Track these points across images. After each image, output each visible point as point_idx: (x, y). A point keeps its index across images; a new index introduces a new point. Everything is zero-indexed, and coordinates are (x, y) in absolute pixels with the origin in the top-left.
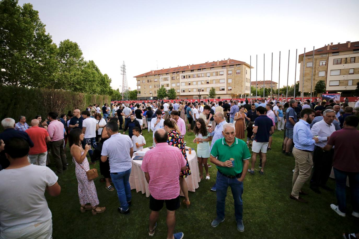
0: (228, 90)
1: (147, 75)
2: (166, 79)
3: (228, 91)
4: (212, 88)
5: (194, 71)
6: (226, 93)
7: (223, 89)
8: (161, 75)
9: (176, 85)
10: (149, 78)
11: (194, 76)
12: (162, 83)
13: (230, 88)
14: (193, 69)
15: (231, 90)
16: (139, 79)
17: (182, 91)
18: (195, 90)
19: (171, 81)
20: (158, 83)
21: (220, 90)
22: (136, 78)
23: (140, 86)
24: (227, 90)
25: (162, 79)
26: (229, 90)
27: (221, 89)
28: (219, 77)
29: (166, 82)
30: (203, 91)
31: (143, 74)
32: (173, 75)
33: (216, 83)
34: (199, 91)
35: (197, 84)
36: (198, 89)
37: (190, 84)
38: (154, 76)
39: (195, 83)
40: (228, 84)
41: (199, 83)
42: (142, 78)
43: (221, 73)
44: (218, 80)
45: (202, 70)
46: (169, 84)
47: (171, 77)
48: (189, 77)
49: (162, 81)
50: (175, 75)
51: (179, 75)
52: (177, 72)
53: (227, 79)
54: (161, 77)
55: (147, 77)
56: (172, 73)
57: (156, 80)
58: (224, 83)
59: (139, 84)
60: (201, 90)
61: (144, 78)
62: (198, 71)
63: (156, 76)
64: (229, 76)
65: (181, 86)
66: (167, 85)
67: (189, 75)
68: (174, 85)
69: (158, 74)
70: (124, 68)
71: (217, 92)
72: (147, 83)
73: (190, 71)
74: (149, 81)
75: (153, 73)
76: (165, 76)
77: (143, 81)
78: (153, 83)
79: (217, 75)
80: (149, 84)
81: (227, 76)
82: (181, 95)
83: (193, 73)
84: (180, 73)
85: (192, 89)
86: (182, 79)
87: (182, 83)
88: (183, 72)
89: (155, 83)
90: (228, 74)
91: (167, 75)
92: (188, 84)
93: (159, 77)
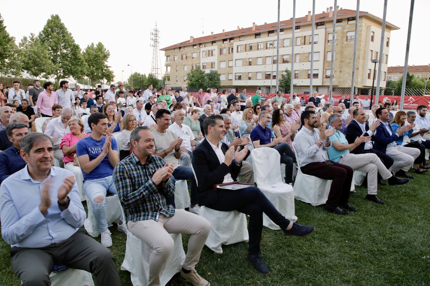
0: (326, 77)
1: (180, 47)
2: (210, 53)
3: (325, 80)
4: (287, 71)
5: (262, 35)
6: (321, 85)
7: (316, 76)
8: (203, 45)
9: (226, 65)
10: (184, 51)
11: (259, 45)
12: (205, 60)
13: (328, 73)
14: (258, 32)
15: (332, 76)
16: (169, 52)
17: (237, 77)
18: (259, 76)
19: (218, 57)
20: (199, 61)
21: (309, 77)
22: (164, 51)
23: (170, 67)
24: (324, 76)
25: (204, 53)
26: (329, 77)
27: (311, 75)
28: (308, 48)
29: (211, 59)
30: (274, 77)
31: (176, 45)
32: (223, 46)
33: (301, 61)
35: (264, 63)
36: (267, 73)
37: (250, 64)
38: (191, 48)
39: (260, 61)
40: (326, 64)
41: (269, 61)
42: (173, 51)
43: (313, 39)
44: (306, 55)
46: (214, 63)
47: (218, 48)
48: (251, 48)
49: (204, 56)
50: (226, 45)
51: (232, 44)
52: (231, 39)
53: (326, 53)
54: (203, 49)
55: (181, 50)
56: (222, 42)
57: (195, 55)
58: (319, 61)
59: (169, 62)
60: (272, 77)
61: (176, 50)
62: (268, 36)
63: (195, 47)
64: (329, 46)
65: (235, 66)
66: (212, 64)
67: (251, 45)
68: (223, 65)
69: (198, 43)
70: (156, 34)
71: (301, 80)
72: (180, 60)
73: (254, 36)
74: (184, 57)
75: (192, 41)
76: (210, 47)
77: (174, 58)
78: (190, 61)
79: (304, 43)
80: (184, 63)
81: (326, 47)
82: (234, 84)
83: (258, 40)
84: (235, 40)
85: (254, 72)
86: (238, 52)
87: (237, 61)
88: (241, 39)
89: (192, 61)
90: (327, 41)
91: (214, 44)
92: (248, 63)
93: (200, 50)
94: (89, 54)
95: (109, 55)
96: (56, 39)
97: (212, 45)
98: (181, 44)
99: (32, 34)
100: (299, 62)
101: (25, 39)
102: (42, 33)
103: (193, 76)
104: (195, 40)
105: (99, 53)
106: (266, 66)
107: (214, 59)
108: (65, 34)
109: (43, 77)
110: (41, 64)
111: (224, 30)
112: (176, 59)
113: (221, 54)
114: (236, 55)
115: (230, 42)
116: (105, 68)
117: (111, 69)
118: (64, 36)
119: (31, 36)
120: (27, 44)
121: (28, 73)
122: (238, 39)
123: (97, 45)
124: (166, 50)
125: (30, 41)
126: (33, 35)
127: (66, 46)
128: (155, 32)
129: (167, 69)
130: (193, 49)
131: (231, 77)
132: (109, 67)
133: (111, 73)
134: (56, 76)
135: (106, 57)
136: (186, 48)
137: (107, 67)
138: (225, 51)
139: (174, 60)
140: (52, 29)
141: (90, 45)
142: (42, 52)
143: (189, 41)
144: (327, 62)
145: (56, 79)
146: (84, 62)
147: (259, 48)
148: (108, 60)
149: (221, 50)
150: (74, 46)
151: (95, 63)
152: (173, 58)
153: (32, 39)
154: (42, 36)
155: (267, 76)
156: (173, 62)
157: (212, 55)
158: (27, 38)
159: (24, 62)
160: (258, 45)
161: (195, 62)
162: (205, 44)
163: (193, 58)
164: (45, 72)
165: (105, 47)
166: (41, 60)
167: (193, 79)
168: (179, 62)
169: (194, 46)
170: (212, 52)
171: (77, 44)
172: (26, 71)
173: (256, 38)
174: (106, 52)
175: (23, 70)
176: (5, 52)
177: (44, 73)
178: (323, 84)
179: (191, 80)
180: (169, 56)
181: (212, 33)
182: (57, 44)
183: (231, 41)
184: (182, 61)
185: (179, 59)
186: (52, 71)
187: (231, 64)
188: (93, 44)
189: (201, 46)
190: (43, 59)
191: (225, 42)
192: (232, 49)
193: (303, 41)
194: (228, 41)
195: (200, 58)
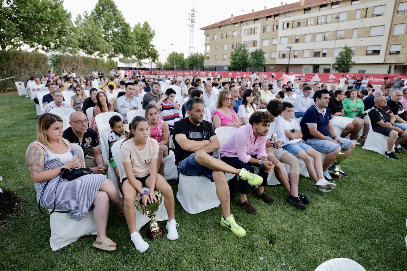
0: (390, 54)
1: (220, 26)
2: (252, 31)
3: (388, 56)
4: (346, 48)
5: (312, 10)
6: (382, 62)
7: (377, 52)
8: (245, 23)
9: (269, 43)
10: (224, 30)
11: (309, 21)
12: (246, 39)
13: (394, 49)
14: (308, 6)
15: (398, 53)
16: (209, 32)
17: (281, 56)
18: (307, 54)
19: (261, 34)
20: (239, 40)
21: (367, 54)
22: (204, 31)
23: (209, 46)
24: (388, 52)
25: (246, 31)
26: (393, 54)
27: (371, 52)
28: (369, 22)
29: (253, 38)
30: (324, 55)
31: (215, 24)
32: (267, 23)
33: (359, 36)
34: (316, 54)
35: (313, 40)
36: (315, 51)
37: (297, 41)
38: (232, 26)
39: (308, 38)
40: (392, 39)
41: (319, 37)
42: (212, 30)
43: (377, 11)
44: (366, 30)
45: (329, 6)
46: (257, 42)
47: (261, 25)
48: (299, 24)
49: (245, 34)
50: (271, 22)
51: (278, 21)
52: (276, 16)
53: (393, 26)
54: (245, 27)
55: (221, 28)
56: (266, 19)
57: (235, 34)
58: (383, 35)
59: (208, 42)
60: (321, 54)
61: (216, 29)
62: (320, 10)
63: (236, 25)
64: (399, 17)
65: (280, 44)
66: (254, 42)
67: (299, 21)
68: (266, 43)
69: (240, 21)
70: (193, 14)
71: (357, 57)
72: (220, 39)
73: (303, 11)
74: (224, 35)
75: (232, 20)
76: (252, 25)
77: (214, 37)
78: (230, 40)
79: (365, 16)
80: (224, 42)
81: (394, 19)
82: (277, 63)
83: (308, 15)
84: (280, 16)
85: (301, 50)
86: (283, 29)
87: (282, 39)
88: (287, 15)
89: (233, 39)
90: (396, 12)
91: (256, 22)
92: (295, 40)
93: (242, 28)
94: (136, 33)
95: (154, 34)
96: (109, 17)
97: (255, 22)
98: (222, 22)
99: (85, 12)
100: (356, 37)
101: (80, 17)
102: (94, 11)
103: (236, 55)
104: (235, 18)
105: (146, 32)
106: (315, 43)
107: (256, 37)
108: (116, 12)
109: (98, 55)
110: (96, 42)
111: (265, 7)
112: (215, 38)
113: (264, 32)
114: (281, 32)
115: (274, 19)
116: (151, 47)
117: (156, 48)
118: (115, 15)
119: (85, 14)
120: (81, 23)
121: (83, 51)
122: (284, 15)
123: (143, 25)
124: (205, 29)
125: (84, 19)
126: (87, 13)
127: (118, 24)
128: (192, 12)
129: (206, 47)
130: (234, 28)
131: (273, 55)
132: (154, 46)
133: (156, 52)
134: (108, 55)
135: (151, 36)
136: (226, 27)
137: (152, 46)
138: (269, 29)
139: (214, 39)
140: (103, 7)
141: (137, 24)
142: (97, 30)
143: (230, 19)
144: (393, 36)
145: (108, 57)
146: (135, 41)
147: (309, 23)
148: (154, 39)
149: (264, 28)
150: (125, 24)
151: (142, 42)
152: (212, 37)
153: (86, 17)
154: (94, 14)
155: (315, 54)
156: (213, 41)
157: (254, 33)
158: (81, 16)
159: (79, 40)
160: (307, 21)
161: (235, 41)
162: (248, 22)
163: (233, 37)
164: (100, 50)
165: (150, 26)
166: (96, 38)
167: (237, 58)
168: (219, 41)
169: (234, 24)
170: (254, 29)
171: (127, 23)
172: (81, 50)
173: (304, 13)
174: (152, 32)
175: (79, 48)
176: (63, 29)
177: (98, 52)
178: (384, 61)
179: (235, 59)
180: (209, 35)
181: (253, 10)
182: (108, 22)
183: (276, 18)
184: (222, 40)
185: (218, 37)
186: (106, 50)
187: (275, 41)
188: (139, 23)
189: (242, 24)
190: (98, 37)
191: (268, 19)
192: (277, 26)
193: (364, 14)
194: (273, 17)
195: (241, 37)
